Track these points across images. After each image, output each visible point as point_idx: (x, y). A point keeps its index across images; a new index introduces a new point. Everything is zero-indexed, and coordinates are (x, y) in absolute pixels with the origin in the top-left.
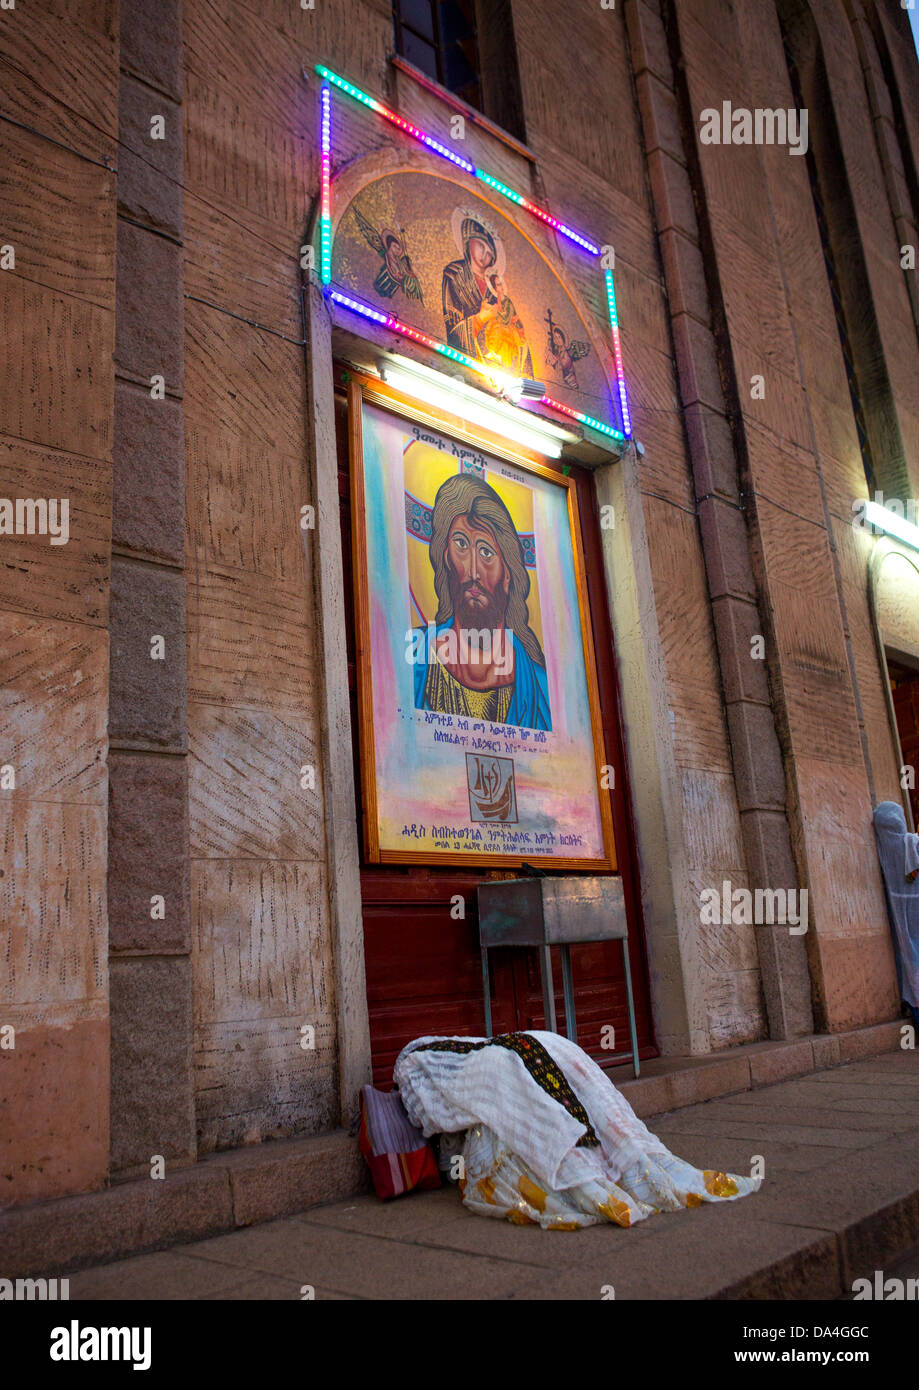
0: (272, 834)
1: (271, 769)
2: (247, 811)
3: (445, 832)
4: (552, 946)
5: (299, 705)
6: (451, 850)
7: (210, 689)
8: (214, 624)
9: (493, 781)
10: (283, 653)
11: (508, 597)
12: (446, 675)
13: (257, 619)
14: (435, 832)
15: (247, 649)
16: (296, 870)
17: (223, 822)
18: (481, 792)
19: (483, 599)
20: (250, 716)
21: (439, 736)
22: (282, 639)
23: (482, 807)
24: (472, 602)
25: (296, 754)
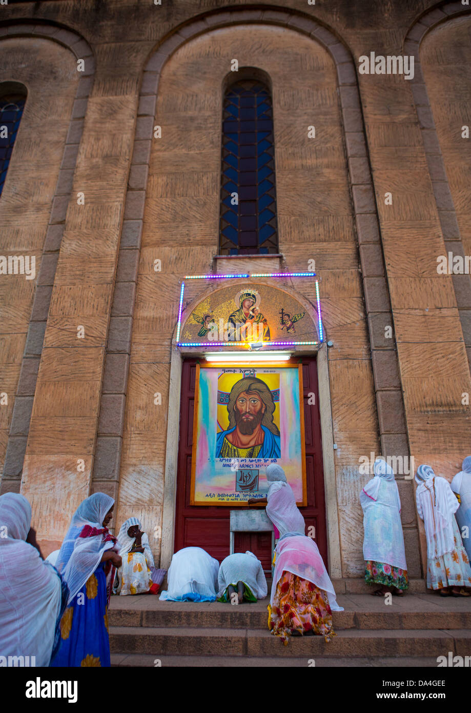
0: (147, 498)
1: (148, 482)
2: (139, 493)
3: (223, 495)
4: (233, 532)
5: (159, 464)
6: (225, 501)
7: (132, 463)
8: (135, 446)
9: (248, 478)
10: (155, 451)
11: (264, 414)
12: (230, 446)
13: (147, 443)
14: (219, 495)
15: (144, 451)
16: (153, 508)
17: (132, 496)
18: (242, 482)
19: (251, 417)
20: (143, 468)
21: (224, 465)
22: (155, 447)
23: (241, 486)
24: (245, 420)
25: (156, 477)
